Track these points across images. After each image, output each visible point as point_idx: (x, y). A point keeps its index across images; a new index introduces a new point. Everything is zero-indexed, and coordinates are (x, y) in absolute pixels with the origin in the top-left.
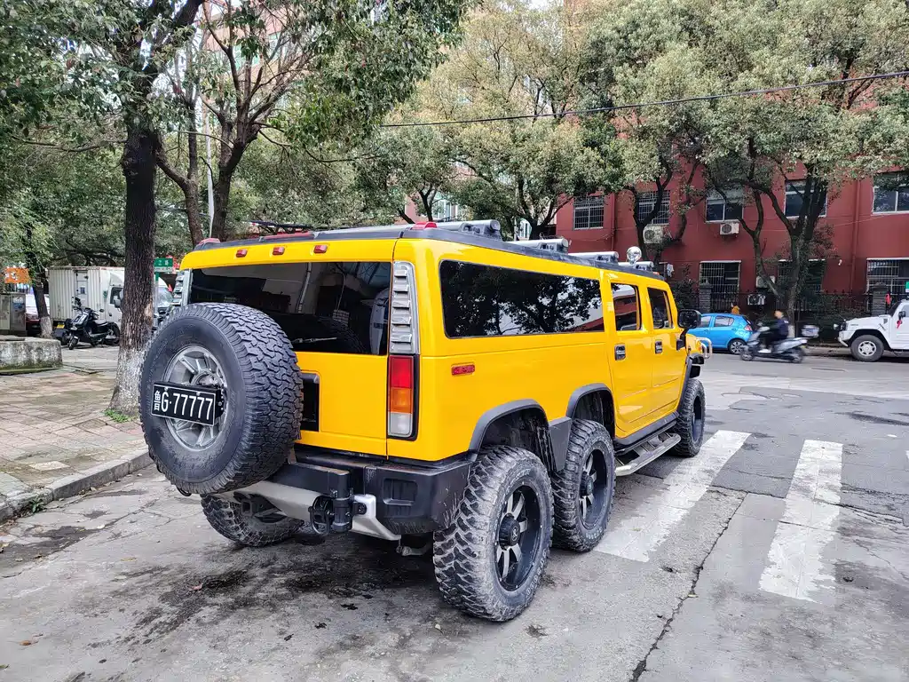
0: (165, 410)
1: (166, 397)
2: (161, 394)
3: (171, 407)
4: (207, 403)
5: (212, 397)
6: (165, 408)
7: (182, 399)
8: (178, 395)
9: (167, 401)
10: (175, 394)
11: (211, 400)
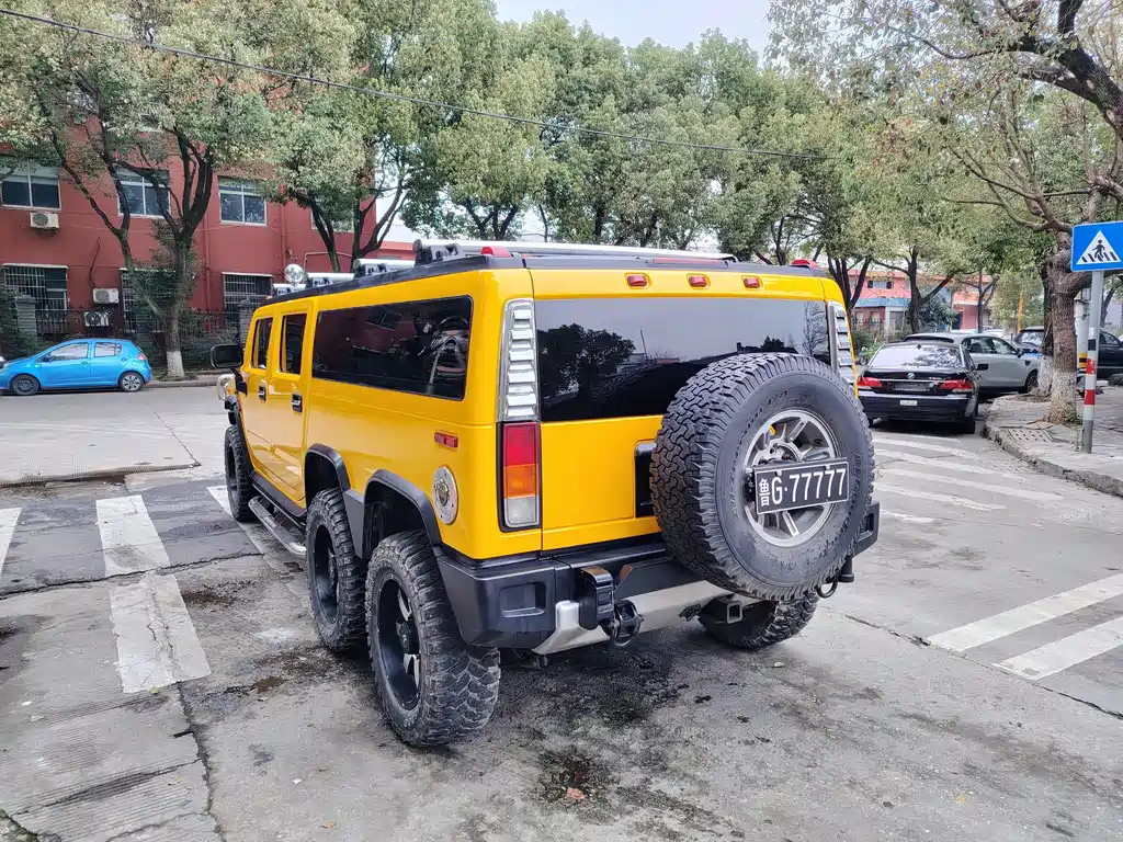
0: (777, 503)
1: (777, 484)
2: (770, 482)
3: (787, 496)
4: (837, 476)
5: (844, 466)
6: (777, 499)
7: (802, 481)
8: (797, 477)
9: (780, 489)
10: (791, 477)
11: (843, 471)
